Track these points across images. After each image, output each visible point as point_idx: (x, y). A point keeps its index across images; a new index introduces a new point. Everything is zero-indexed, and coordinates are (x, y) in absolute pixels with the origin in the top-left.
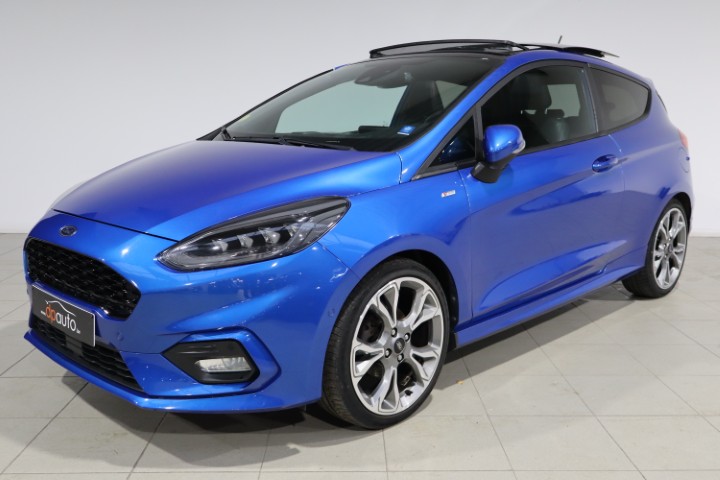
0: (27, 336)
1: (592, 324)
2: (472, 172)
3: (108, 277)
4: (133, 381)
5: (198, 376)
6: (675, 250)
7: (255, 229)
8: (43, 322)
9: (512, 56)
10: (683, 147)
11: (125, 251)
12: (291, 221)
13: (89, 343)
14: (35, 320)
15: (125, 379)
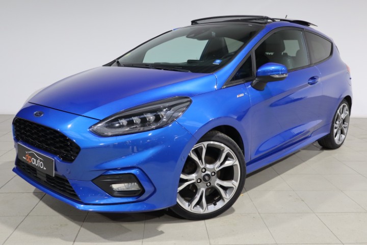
0: (14, 170)
1: (304, 163)
2: (251, 85)
3: (62, 139)
4: (76, 196)
5: (112, 193)
6: (343, 126)
7: (142, 114)
8: (23, 162)
9: (268, 24)
10: (348, 73)
11: (69, 126)
12: (161, 110)
13: (51, 175)
14: (18, 162)
15: (70, 194)
